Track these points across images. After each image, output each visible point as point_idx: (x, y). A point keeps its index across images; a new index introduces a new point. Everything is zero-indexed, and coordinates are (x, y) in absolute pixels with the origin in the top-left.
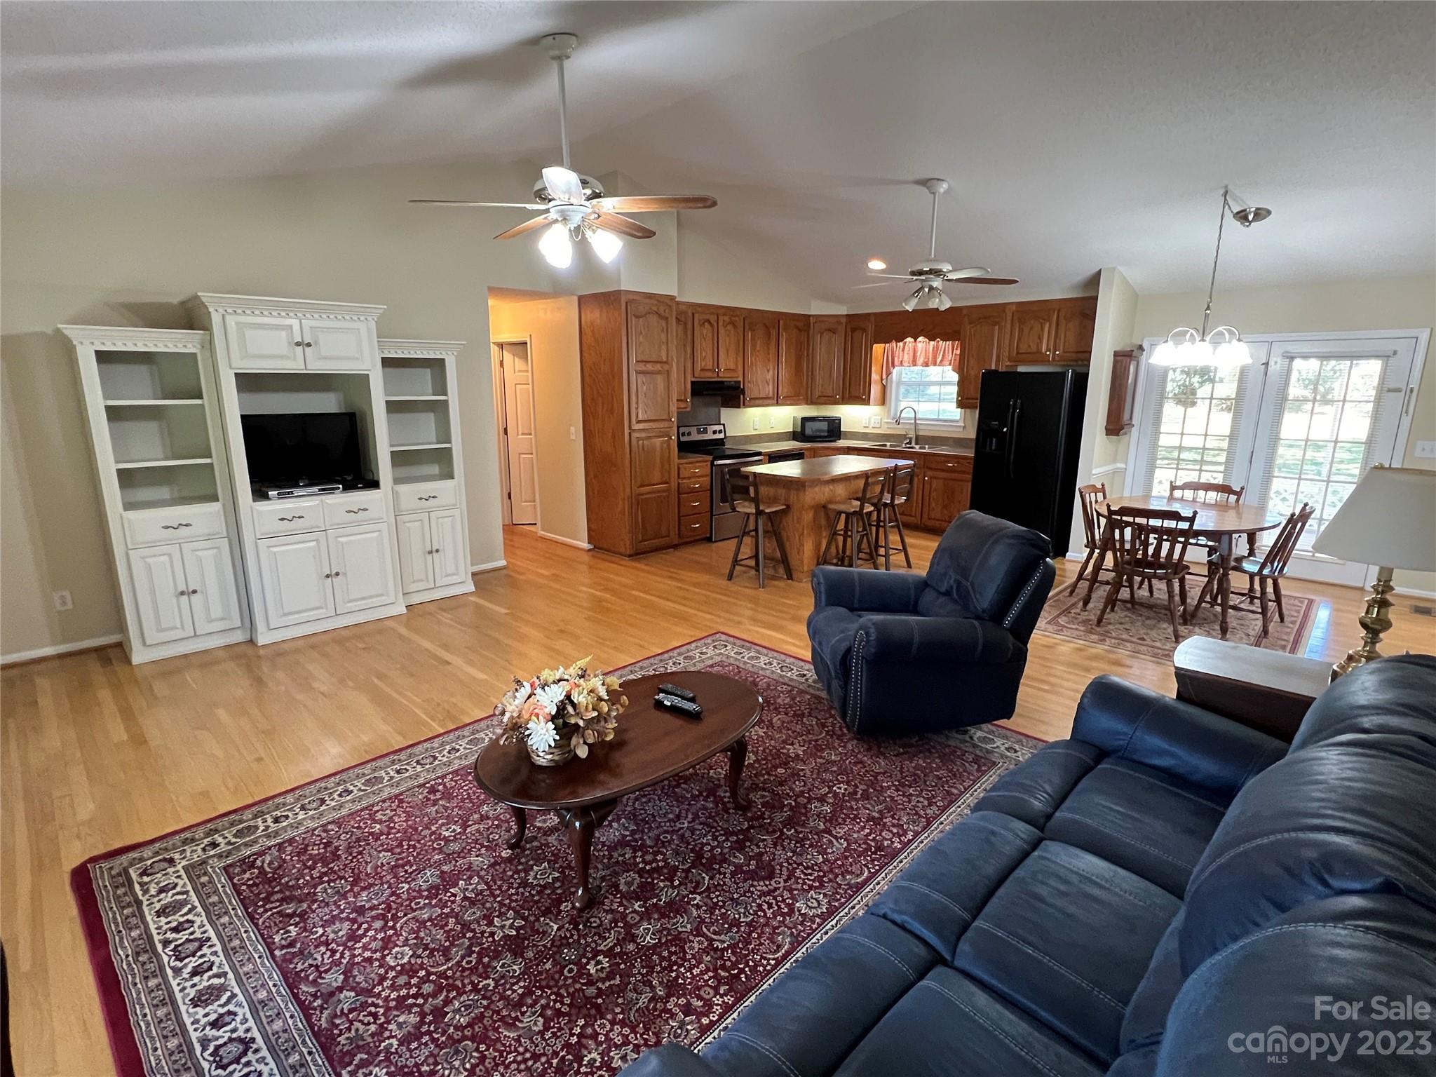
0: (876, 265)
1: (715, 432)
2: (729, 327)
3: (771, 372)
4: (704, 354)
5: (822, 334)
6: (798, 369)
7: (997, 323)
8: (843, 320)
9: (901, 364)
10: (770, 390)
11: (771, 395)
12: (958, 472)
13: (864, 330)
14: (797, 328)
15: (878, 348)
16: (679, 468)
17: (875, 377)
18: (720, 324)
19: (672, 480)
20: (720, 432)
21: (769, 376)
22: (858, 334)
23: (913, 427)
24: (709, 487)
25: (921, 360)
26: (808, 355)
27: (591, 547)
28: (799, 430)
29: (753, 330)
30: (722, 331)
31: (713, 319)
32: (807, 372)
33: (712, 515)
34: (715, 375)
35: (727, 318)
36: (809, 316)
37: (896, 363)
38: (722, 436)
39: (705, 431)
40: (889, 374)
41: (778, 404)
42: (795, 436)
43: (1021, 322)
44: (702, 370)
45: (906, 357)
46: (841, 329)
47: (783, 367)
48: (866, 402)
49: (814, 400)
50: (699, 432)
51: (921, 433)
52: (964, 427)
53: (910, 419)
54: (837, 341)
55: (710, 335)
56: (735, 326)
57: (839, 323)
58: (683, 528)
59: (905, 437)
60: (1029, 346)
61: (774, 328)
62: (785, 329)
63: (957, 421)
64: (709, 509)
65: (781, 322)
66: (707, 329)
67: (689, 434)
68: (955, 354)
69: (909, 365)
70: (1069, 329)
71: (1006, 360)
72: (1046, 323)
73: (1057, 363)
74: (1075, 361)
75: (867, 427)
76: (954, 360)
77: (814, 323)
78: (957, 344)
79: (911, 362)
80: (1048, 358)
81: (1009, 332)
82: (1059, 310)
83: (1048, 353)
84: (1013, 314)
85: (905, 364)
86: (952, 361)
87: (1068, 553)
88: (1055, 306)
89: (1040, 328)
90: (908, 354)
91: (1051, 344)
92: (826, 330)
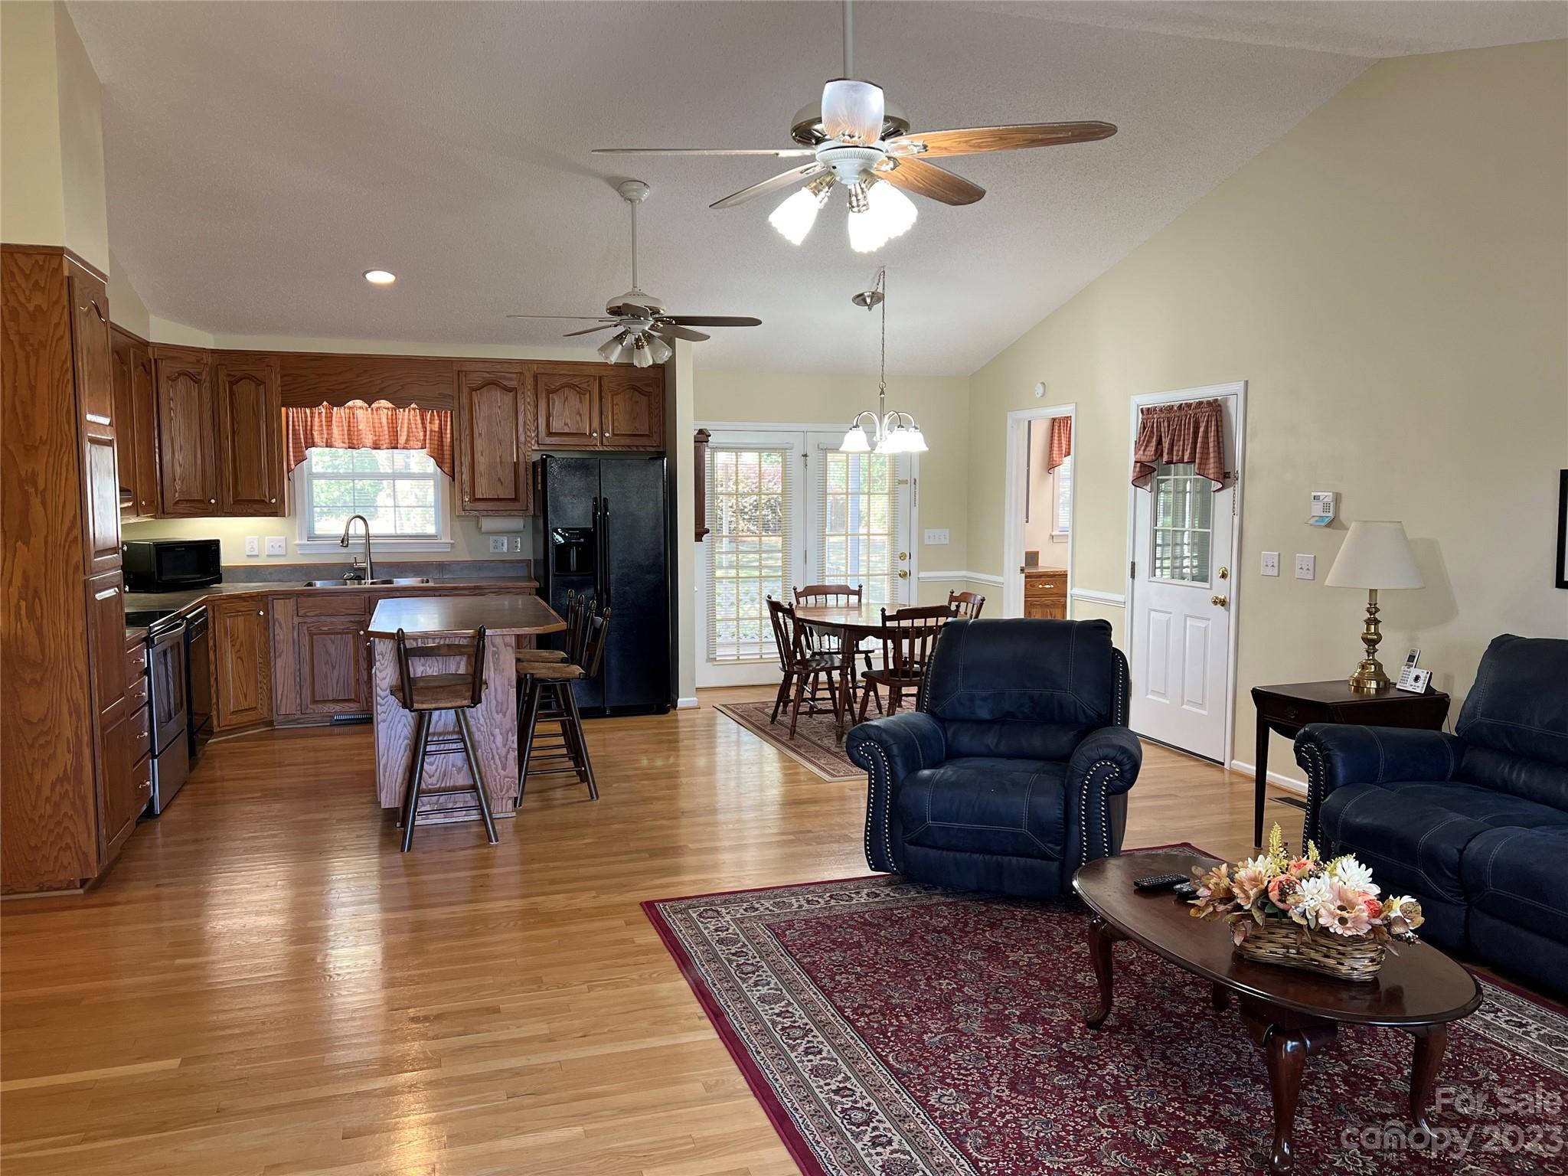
0: (380, 278)
5: (173, 381)
6: (149, 446)
7: (513, 388)
8: (208, 359)
9: (328, 443)
14: (144, 367)
22: (245, 387)
23: (365, 550)
24: (147, 696)
25: (367, 439)
32: (155, 452)
33: (153, 757)
36: (148, 344)
37: (316, 439)
40: (300, 460)
43: (549, 390)
46: (207, 378)
47: (138, 441)
48: (277, 511)
49: (169, 509)
51: (377, 559)
52: (452, 545)
53: (358, 537)
54: (202, 399)
57: (200, 362)
59: (346, 567)
60: (566, 424)
61: (126, 362)
62: (135, 366)
63: (436, 536)
64: (149, 744)
65: (132, 352)
68: (431, 431)
69: (344, 445)
70: (617, 404)
71: (533, 442)
72: (585, 394)
73: (606, 449)
74: (629, 446)
75: (257, 556)
76: (430, 439)
77: (155, 360)
78: (432, 415)
79: (347, 441)
80: (594, 442)
81: (532, 403)
82: (600, 378)
83: (595, 435)
84: (536, 377)
85: (336, 444)
86: (427, 441)
87: (679, 700)
88: (593, 371)
89: (578, 400)
90: (338, 426)
91: (596, 424)
92: (180, 375)
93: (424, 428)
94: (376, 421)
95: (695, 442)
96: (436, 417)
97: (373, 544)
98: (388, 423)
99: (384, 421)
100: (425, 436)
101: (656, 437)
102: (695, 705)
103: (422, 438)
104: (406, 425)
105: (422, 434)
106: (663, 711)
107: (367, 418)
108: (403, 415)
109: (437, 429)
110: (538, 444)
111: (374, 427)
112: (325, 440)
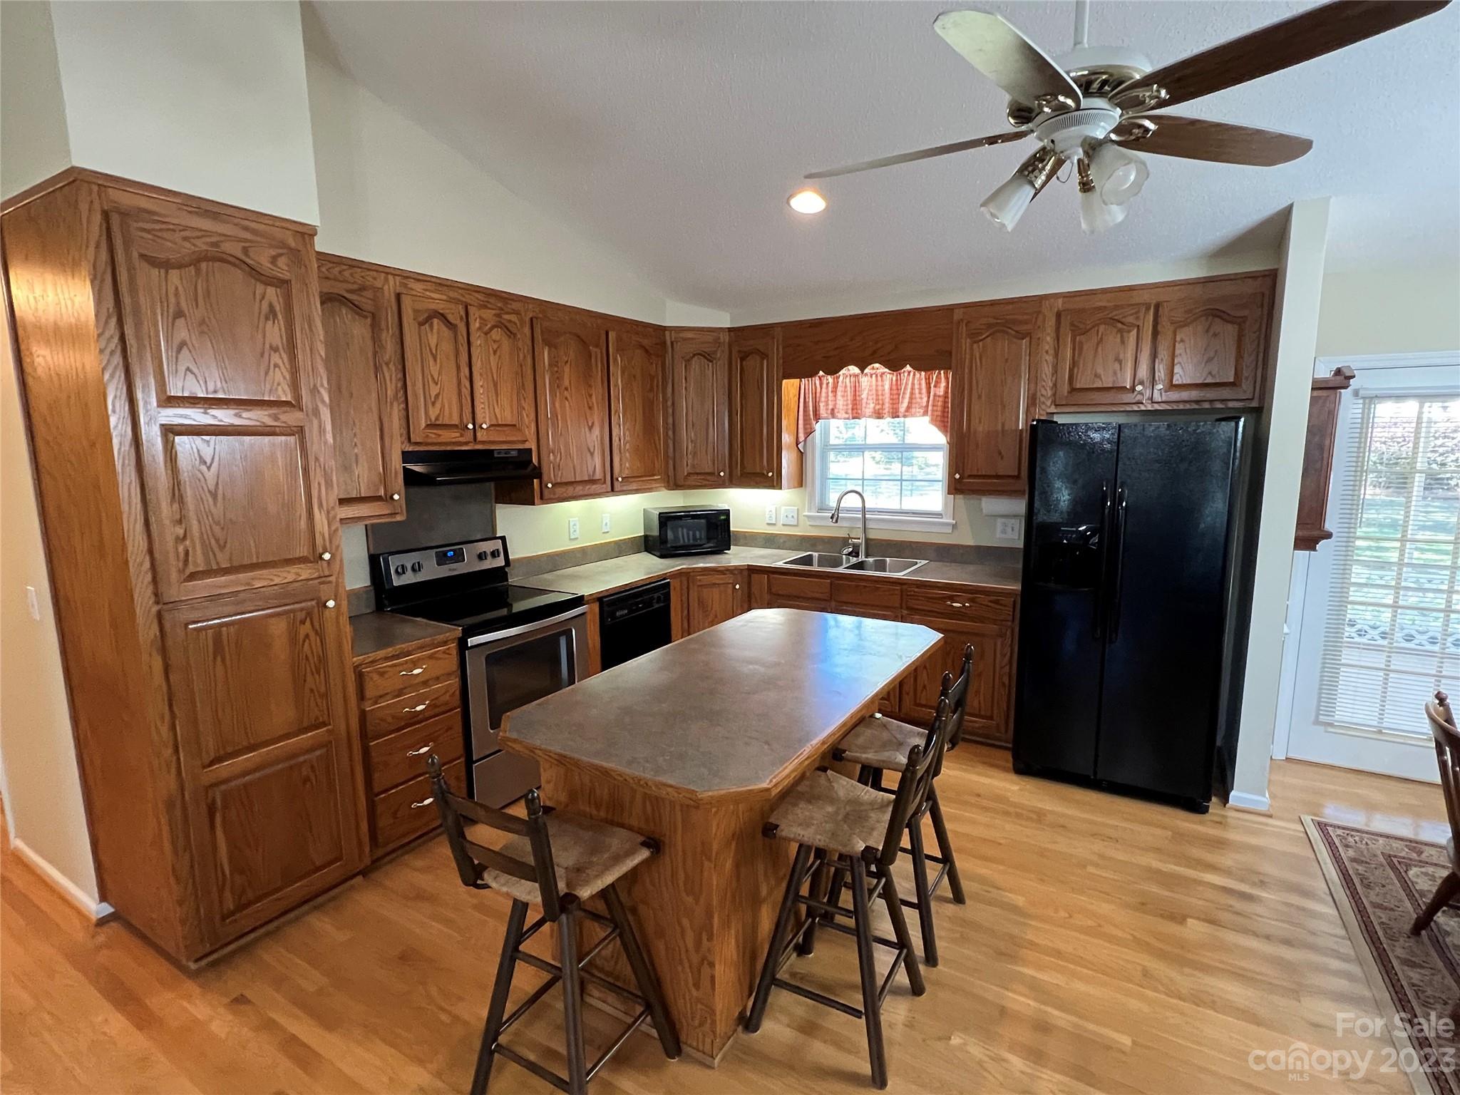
0: (808, 203)
1: (482, 557)
2: (496, 334)
3: (596, 431)
4: (434, 390)
5: (688, 361)
6: (649, 427)
7: (1028, 334)
8: (725, 338)
9: (833, 414)
10: (596, 464)
11: (598, 475)
12: (972, 619)
13: (764, 356)
14: (642, 346)
15: (790, 386)
16: (360, 677)
17: (787, 438)
18: (475, 325)
19: (339, 709)
20: (495, 554)
21: (595, 437)
22: (752, 362)
23: (860, 525)
24: (457, 700)
25: (870, 407)
26: (665, 400)
27: (107, 909)
28: (656, 533)
29: (551, 345)
30: (477, 341)
31: (455, 314)
32: (666, 429)
33: (469, 762)
34: (469, 436)
35: (488, 314)
36: (664, 329)
37: (823, 411)
38: (500, 562)
39: (459, 557)
40: (809, 432)
41: (613, 491)
42: (649, 544)
43: (1077, 331)
44: (430, 426)
45: (840, 402)
46: (722, 356)
47: (619, 418)
48: (775, 483)
49: (681, 482)
50: (442, 559)
51: (872, 536)
52: (954, 526)
53: (856, 511)
54: (715, 377)
55: (447, 347)
56: (511, 334)
57: (717, 341)
58: (384, 822)
59: (845, 542)
60: (1097, 376)
61: (597, 346)
62: (620, 349)
63: (938, 515)
64: (460, 750)
65: (612, 335)
66: (436, 335)
67: (416, 568)
68: (935, 395)
69: (847, 416)
70: (1182, 341)
71: (1049, 403)
72: (1129, 332)
73: (1157, 407)
74: (1197, 402)
75: (774, 524)
76: (933, 406)
77: (672, 343)
78: (939, 376)
79: (850, 411)
80: (1139, 398)
81: (1051, 352)
82: (1157, 306)
83: (1139, 388)
84: (1059, 315)
85: (839, 415)
86: (930, 408)
87: (1232, 794)
88: (1146, 297)
89: (1118, 340)
90: (843, 396)
91: (1143, 372)
92: (694, 355)
93: (929, 393)
94: (880, 388)
95: (1313, 389)
96: (943, 379)
97: (871, 519)
98: (891, 389)
99: (887, 387)
100: (928, 402)
101: (1246, 386)
102: (1263, 809)
103: (925, 404)
104: (909, 391)
105: (925, 399)
106: (1196, 806)
107: (871, 386)
108: (907, 380)
109: (942, 393)
110: (1056, 405)
111: (877, 395)
112: (829, 411)
